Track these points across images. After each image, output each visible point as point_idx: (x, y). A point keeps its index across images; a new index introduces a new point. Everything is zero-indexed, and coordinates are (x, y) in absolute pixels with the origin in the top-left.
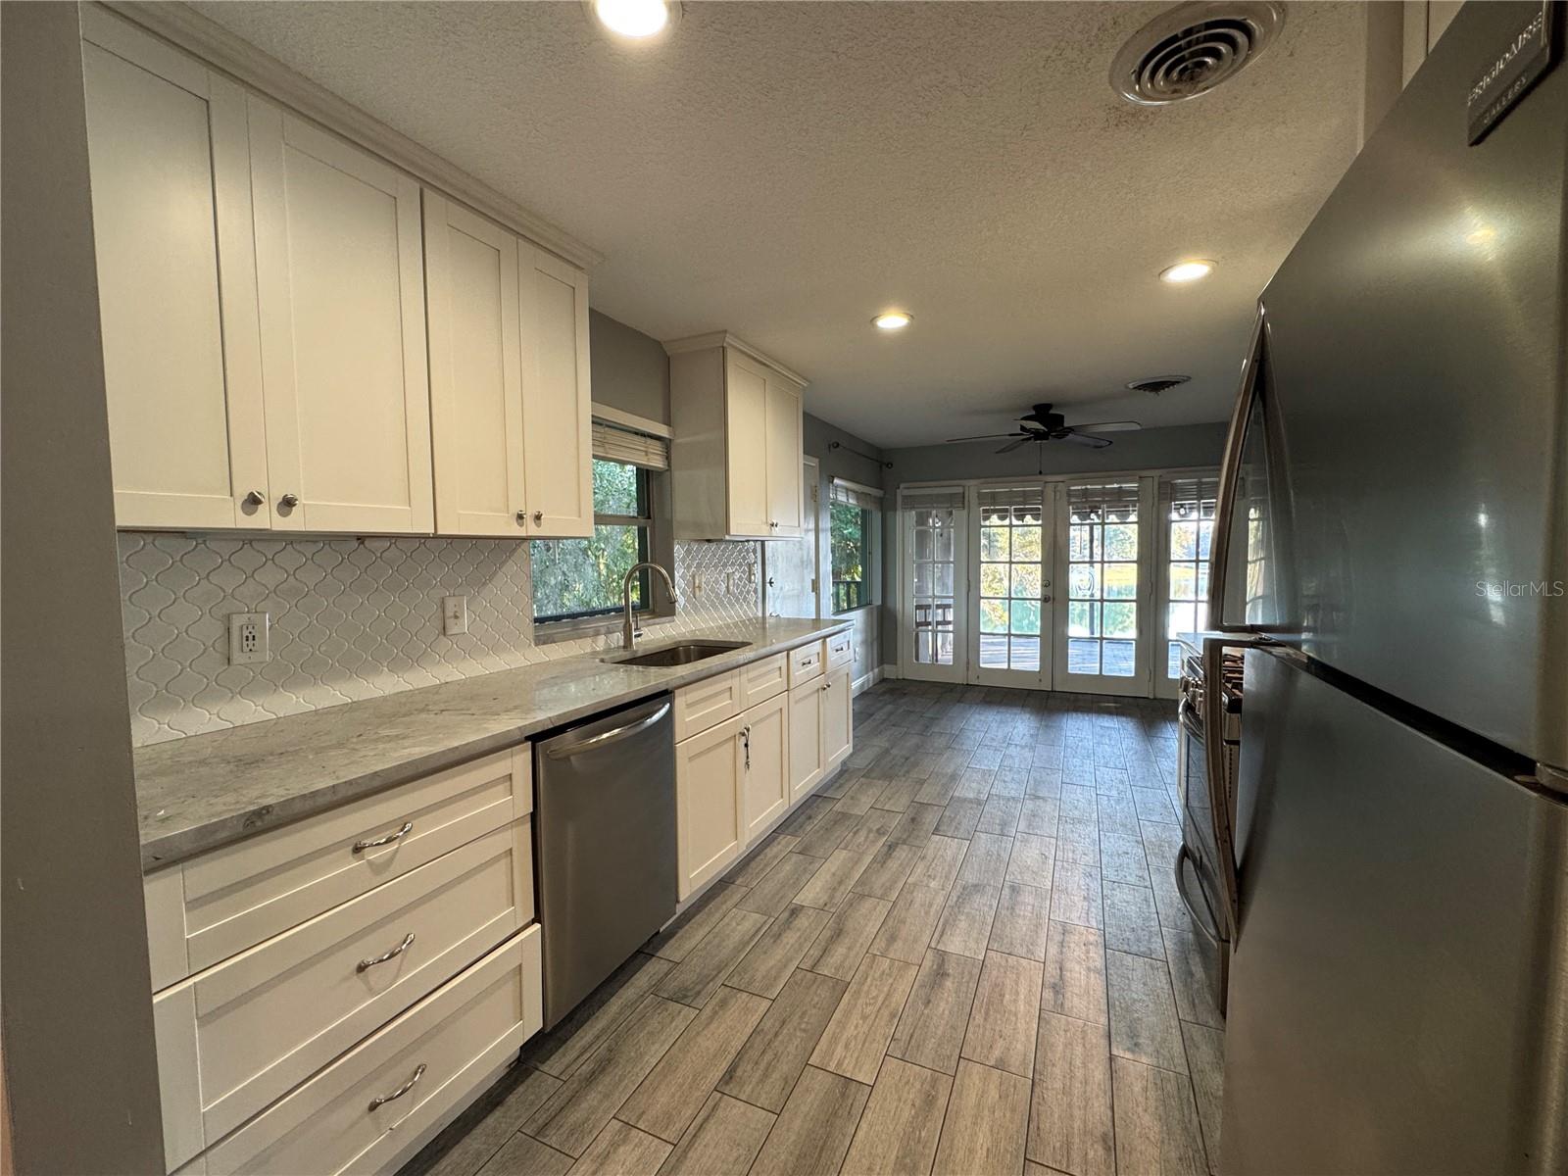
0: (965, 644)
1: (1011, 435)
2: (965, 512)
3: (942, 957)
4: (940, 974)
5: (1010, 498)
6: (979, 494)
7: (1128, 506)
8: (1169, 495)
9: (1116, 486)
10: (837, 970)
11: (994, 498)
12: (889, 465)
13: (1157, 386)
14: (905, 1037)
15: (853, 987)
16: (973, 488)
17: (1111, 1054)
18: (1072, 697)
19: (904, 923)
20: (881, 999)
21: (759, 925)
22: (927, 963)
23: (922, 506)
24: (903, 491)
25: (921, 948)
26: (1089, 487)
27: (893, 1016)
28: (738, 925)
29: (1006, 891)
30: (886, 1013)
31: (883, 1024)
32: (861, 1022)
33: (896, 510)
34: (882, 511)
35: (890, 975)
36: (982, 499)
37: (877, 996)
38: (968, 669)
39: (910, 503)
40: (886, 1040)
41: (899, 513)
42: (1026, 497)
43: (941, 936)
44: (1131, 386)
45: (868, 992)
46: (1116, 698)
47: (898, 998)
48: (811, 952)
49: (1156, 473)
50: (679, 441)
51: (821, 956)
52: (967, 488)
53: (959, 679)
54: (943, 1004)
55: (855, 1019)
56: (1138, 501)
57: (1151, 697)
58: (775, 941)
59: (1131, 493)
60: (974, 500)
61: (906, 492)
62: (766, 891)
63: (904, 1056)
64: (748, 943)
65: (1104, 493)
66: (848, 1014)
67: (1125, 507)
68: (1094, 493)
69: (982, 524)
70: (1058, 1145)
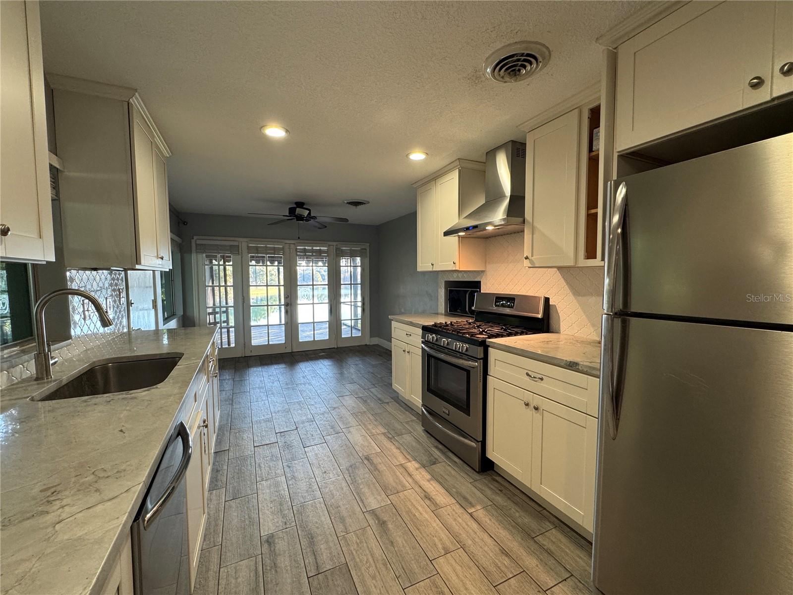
0: (243, 333)
1: (284, 216)
2: (240, 256)
3: (373, 512)
4: (382, 524)
5: (266, 250)
6: (248, 247)
7: (323, 258)
8: (340, 254)
9: (318, 248)
10: (332, 560)
11: (257, 250)
12: (185, 223)
13: (356, 204)
14: (401, 571)
15: (351, 565)
16: (243, 243)
17: (469, 513)
18: (303, 353)
19: (340, 506)
20: (371, 560)
21: (253, 568)
22: (371, 522)
23: (211, 252)
24: (196, 240)
25: (361, 516)
26: (306, 248)
27: (385, 565)
28: (236, 578)
29: (366, 462)
30: (380, 565)
31: (385, 573)
32: (374, 581)
33: (191, 253)
34: (180, 252)
35: (361, 542)
36: (250, 250)
37: (367, 559)
38: (245, 347)
39: (202, 249)
40: (395, 581)
41: (194, 256)
42: (275, 250)
43: (363, 502)
44: (346, 202)
45: (361, 561)
46: (323, 350)
47: (378, 552)
48: (307, 561)
49: (335, 244)
50: (67, 173)
51: (316, 559)
52: (240, 243)
53: (239, 354)
54: (398, 538)
55: (370, 582)
56: (327, 256)
57: (336, 347)
58: (276, 571)
59: (324, 252)
60: (245, 250)
61: (199, 242)
62: (234, 540)
63: (411, 582)
64: (257, 586)
65: (312, 251)
66: (363, 582)
67: (322, 258)
68: (309, 251)
69: (250, 264)
70: (495, 569)
